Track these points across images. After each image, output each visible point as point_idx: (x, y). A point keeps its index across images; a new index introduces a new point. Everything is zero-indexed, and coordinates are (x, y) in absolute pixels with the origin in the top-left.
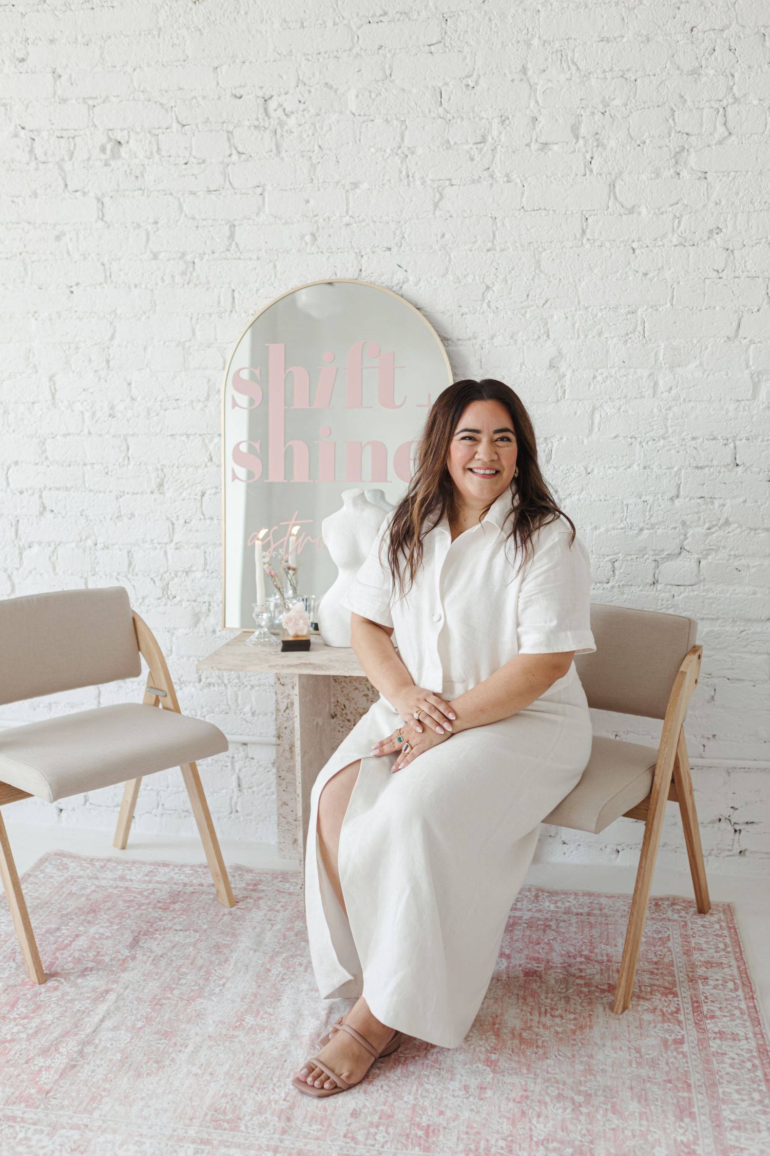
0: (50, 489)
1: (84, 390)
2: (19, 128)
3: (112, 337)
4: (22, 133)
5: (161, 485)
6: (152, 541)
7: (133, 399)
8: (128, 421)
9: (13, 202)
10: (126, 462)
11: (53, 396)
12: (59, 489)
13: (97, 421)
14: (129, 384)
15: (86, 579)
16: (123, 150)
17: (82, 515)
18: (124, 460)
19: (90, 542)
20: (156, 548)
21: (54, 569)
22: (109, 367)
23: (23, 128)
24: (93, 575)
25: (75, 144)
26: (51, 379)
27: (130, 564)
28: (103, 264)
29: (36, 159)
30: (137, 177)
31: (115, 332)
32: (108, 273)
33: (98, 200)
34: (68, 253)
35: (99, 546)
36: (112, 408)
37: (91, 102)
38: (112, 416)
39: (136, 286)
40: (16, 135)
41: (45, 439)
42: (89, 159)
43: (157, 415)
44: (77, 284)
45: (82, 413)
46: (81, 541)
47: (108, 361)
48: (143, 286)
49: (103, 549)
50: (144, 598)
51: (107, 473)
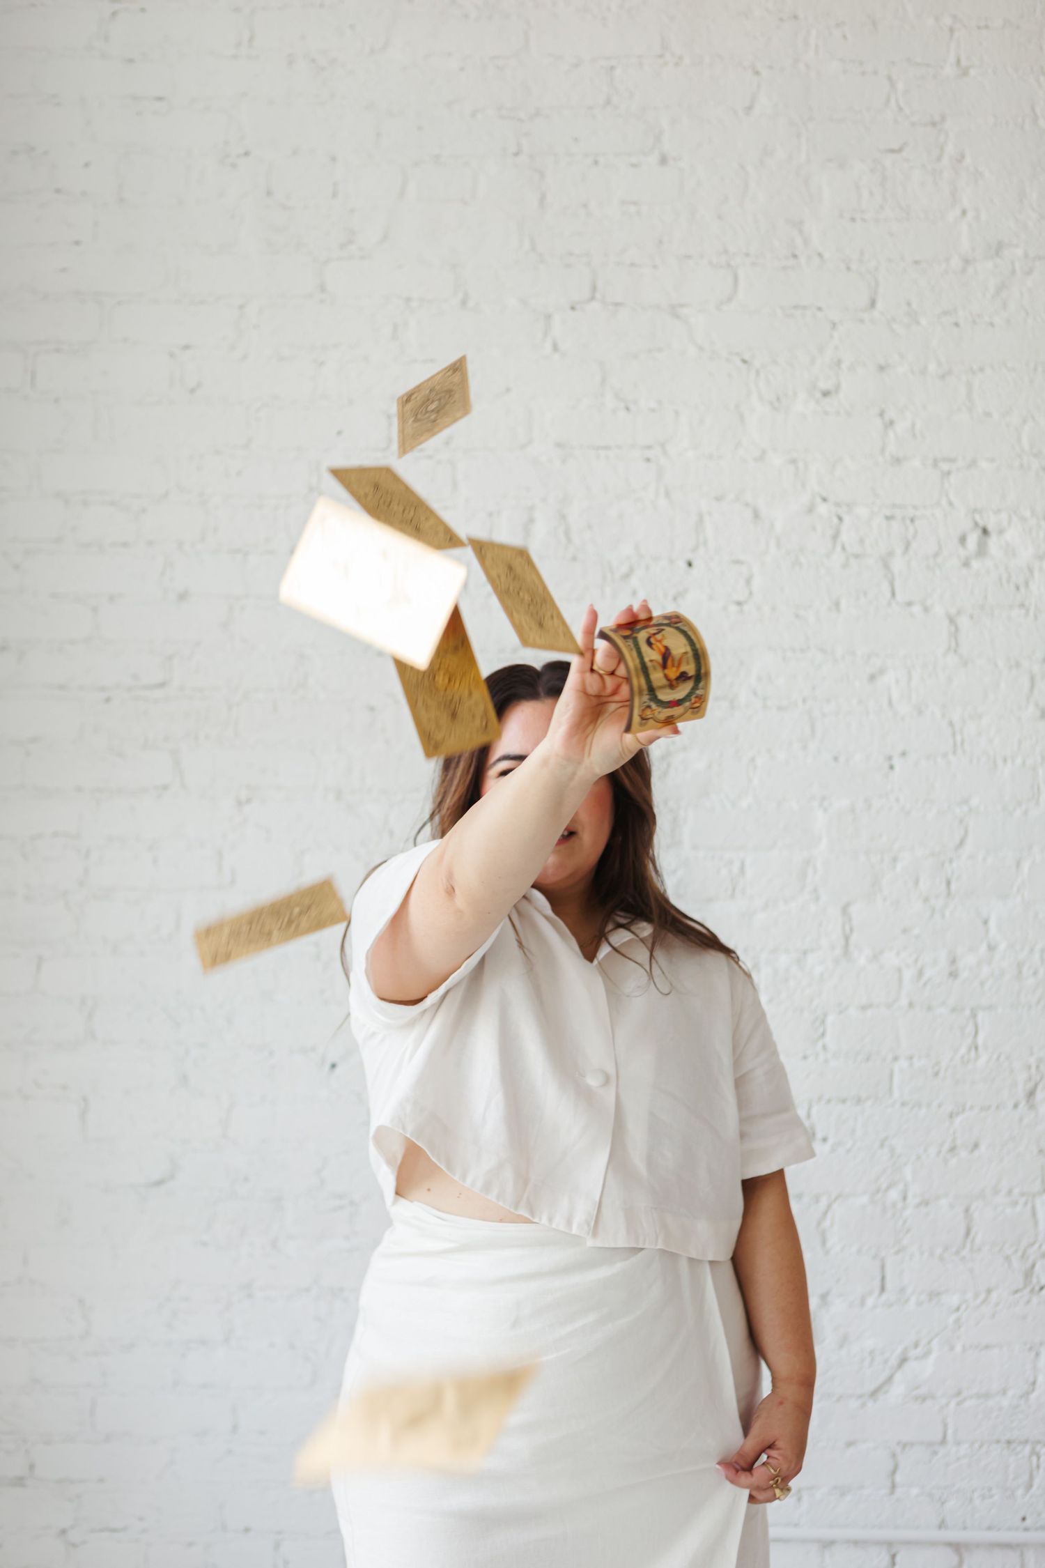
0: (829, 1101)
1: (905, 931)
2: (818, 500)
3: (962, 843)
4: (822, 509)
5: (1031, 1094)
6: (1010, 1192)
7: (991, 948)
8: (982, 984)
9: (797, 616)
10: (973, 1054)
11: (847, 939)
12: (844, 1101)
13: (925, 984)
14: (986, 922)
15: (883, 1260)
16: (993, 543)
17: (882, 1146)
18: (969, 1050)
19: (894, 1195)
20: (1015, 1203)
21: (824, 1242)
22: (949, 894)
23: (825, 500)
24: (897, 1253)
25: (916, 532)
26: (845, 910)
27: (968, 1233)
28: (951, 724)
29: (843, 548)
30: (1018, 588)
31: (966, 832)
32: (959, 738)
33: (952, 620)
34: (890, 703)
35: (912, 1201)
36: (953, 961)
37: (945, 467)
38: (953, 975)
39: (1005, 760)
40: (811, 509)
41: (825, 1015)
42: (936, 555)
43: (1035, 973)
44: (904, 754)
45: (899, 970)
46: (878, 1191)
47: (948, 883)
48: (1019, 761)
49: (919, 1205)
50: (989, 1291)
51: (936, 1074)
